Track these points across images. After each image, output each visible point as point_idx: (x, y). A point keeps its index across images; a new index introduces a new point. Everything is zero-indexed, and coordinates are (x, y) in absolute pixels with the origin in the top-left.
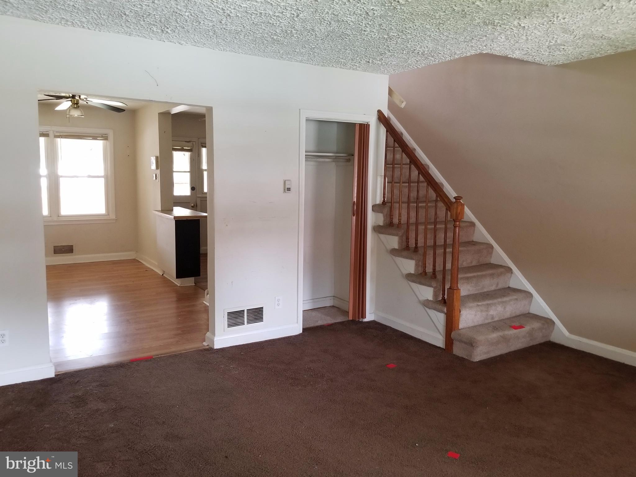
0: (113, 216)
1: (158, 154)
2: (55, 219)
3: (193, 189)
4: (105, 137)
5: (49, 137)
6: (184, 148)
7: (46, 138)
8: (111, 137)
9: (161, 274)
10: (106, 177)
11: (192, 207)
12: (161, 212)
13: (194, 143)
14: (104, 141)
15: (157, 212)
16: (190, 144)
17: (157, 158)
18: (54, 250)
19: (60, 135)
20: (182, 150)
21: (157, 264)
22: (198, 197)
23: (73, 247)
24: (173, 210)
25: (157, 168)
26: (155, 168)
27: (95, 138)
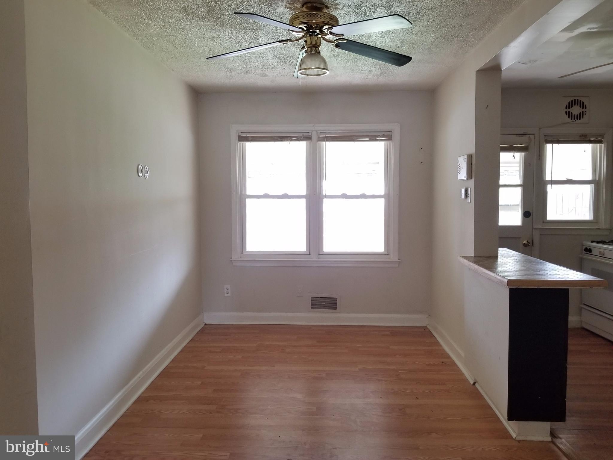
0: (394, 257)
1: (472, 150)
2: (314, 258)
3: (526, 214)
4: (387, 137)
5: (311, 140)
6: (514, 146)
7: (308, 142)
8: (396, 135)
9: (472, 383)
10: (387, 197)
11: (525, 245)
12: (475, 262)
13: (532, 136)
14: (386, 142)
15: (466, 261)
16: (526, 138)
17: (470, 158)
18: (312, 304)
19: (326, 137)
20: (510, 149)
21: (463, 355)
22: (536, 229)
23: (337, 300)
24: (497, 257)
25: (470, 175)
26: (464, 177)
27: (373, 138)
